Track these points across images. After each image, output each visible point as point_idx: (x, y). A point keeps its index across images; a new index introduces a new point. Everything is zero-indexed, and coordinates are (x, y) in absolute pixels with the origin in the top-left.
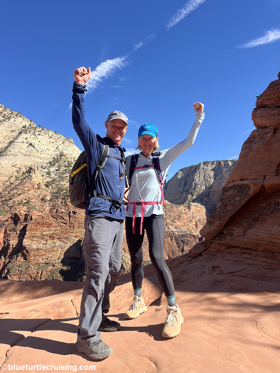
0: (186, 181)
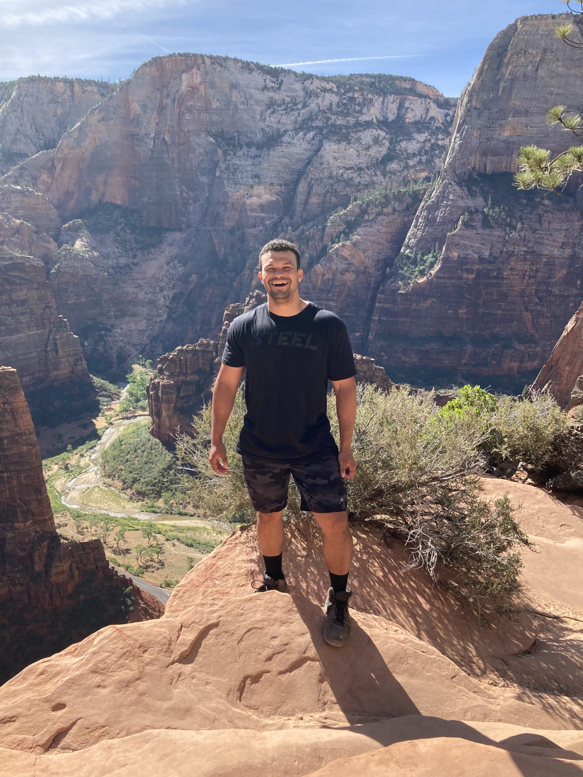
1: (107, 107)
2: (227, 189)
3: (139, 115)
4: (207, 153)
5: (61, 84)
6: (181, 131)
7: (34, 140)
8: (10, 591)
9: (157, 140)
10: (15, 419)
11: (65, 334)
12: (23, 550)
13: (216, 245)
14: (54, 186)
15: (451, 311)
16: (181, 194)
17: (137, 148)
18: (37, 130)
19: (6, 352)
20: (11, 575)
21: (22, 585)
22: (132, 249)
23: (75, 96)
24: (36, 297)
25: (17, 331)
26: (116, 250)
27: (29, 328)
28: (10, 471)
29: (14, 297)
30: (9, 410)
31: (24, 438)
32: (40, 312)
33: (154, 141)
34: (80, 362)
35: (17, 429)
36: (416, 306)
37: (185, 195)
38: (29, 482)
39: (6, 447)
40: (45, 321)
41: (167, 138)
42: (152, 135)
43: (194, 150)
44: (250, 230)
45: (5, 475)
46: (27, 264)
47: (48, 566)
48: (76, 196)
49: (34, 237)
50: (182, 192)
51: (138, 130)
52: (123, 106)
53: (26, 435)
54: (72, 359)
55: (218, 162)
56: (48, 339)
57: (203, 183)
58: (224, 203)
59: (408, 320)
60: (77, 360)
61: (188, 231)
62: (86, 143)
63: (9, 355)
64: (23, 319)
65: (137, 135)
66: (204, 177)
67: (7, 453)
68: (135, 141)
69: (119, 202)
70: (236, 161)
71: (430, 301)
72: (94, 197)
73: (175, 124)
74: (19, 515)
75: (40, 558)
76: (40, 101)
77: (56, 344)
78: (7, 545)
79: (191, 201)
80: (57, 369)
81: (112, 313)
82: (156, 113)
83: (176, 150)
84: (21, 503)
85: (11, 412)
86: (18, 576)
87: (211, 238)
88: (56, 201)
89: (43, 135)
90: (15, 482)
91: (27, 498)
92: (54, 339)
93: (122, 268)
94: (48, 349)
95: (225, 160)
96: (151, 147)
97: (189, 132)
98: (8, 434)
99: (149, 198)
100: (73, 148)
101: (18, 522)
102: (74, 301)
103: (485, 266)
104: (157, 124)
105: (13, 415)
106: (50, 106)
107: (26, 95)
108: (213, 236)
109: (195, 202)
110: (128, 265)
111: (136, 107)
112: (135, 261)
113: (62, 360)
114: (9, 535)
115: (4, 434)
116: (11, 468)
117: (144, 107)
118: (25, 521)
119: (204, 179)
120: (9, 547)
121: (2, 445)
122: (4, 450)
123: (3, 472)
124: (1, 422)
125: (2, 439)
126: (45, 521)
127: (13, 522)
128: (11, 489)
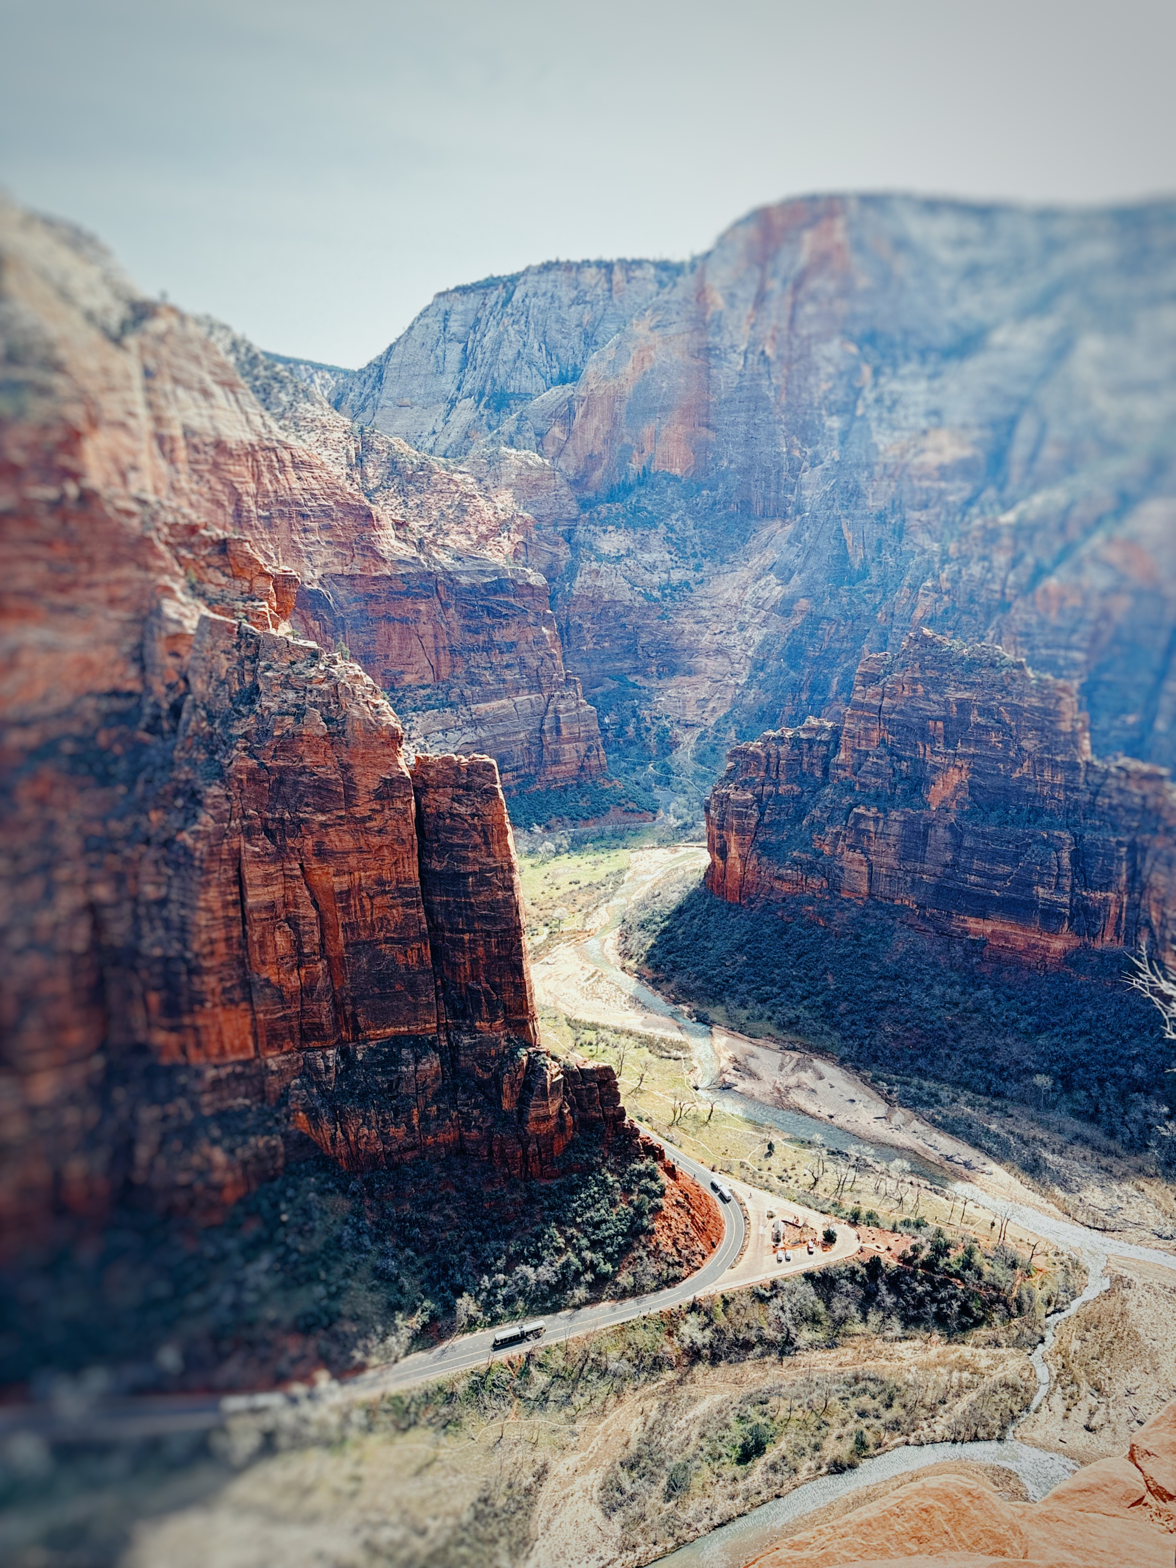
0: (464, 350)
1: (667, 302)
2: (876, 438)
3: (721, 313)
4: (841, 375)
5: (594, 270)
6: (797, 336)
7: (543, 369)
8: (461, 1136)
9: (750, 356)
10: (487, 843)
11: (573, 704)
12: (486, 1069)
13: (850, 542)
14: (569, 446)
16: (788, 452)
17: (714, 372)
18: (549, 354)
19: (479, 729)
20: (465, 1110)
21: (480, 1128)
22: (695, 555)
23: (615, 288)
24: (531, 638)
25: (496, 695)
26: (667, 557)
27: (517, 690)
28: (475, 932)
29: (497, 637)
30: (480, 828)
31: (501, 876)
32: (536, 663)
33: (746, 358)
34: (595, 752)
35: (490, 860)
37: (797, 453)
38: (504, 953)
39: (470, 889)
40: (544, 681)
41: (769, 351)
42: (743, 348)
43: (818, 369)
44: (916, 515)
45: (466, 937)
46: (520, 582)
47: (523, 1103)
48: (605, 462)
49: (534, 536)
50: (790, 447)
51: (718, 339)
52: (694, 300)
53: (503, 871)
54: (582, 747)
55: (861, 389)
56: (546, 712)
57: (831, 430)
58: (868, 466)
60: (590, 749)
61: (798, 518)
62: (628, 368)
63: (483, 735)
64: (509, 675)
65: (716, 348)
66: (835, 418)
67: (472, 900)
68: (713, 361)
69: (677, 471)
70: (895, 386)
72: (635, 466)
73: (784, 324)
74: (484, 1007)
75: (512, 1086)
76: (556, 304)
77: (558, 719)
78: (462, 1057)
79: (806, 464)
80: (556, 763)
81: (654, 669)
82: (750, 306)
83: (785, 371)
84: (488, 988)
85: (483, 830)
86: (476, 1113)
87: (840, 530)
88: (571, 472)
89: (558, 358)
90: (481, 950)
91: (497, 979)
92: (556, 711)
93: (675, 589)
94: (545, 727)
95: (876, 385)
96: (740, 368)
97: (809, 337)
98: (477, 868)
99: (731, 462)
100: (606, 378)
101: (481, 1020)
102: (591, 646)
104: (753, 326)
105: (486, 835)
106: (573, 308)
107: (535, 294)
108: (844, 526)
109: (813, 465)
110: (687, 584)
111: (717, 300)
112: (699, 576)
113: (567, 747)
114: (466, 1040)
115: (470, 868)
116: (477, 926)
117: (731, 298)
118: (492, 1020)
119: (835, 423)
120: (465, 1061)
121: (465, 885)
122: (467, 895)
123: (463, 932)
124: (465, 847)
125: (466, 876)
126: (524, 1023)
127: (473, 1021)
128: (474, 962)
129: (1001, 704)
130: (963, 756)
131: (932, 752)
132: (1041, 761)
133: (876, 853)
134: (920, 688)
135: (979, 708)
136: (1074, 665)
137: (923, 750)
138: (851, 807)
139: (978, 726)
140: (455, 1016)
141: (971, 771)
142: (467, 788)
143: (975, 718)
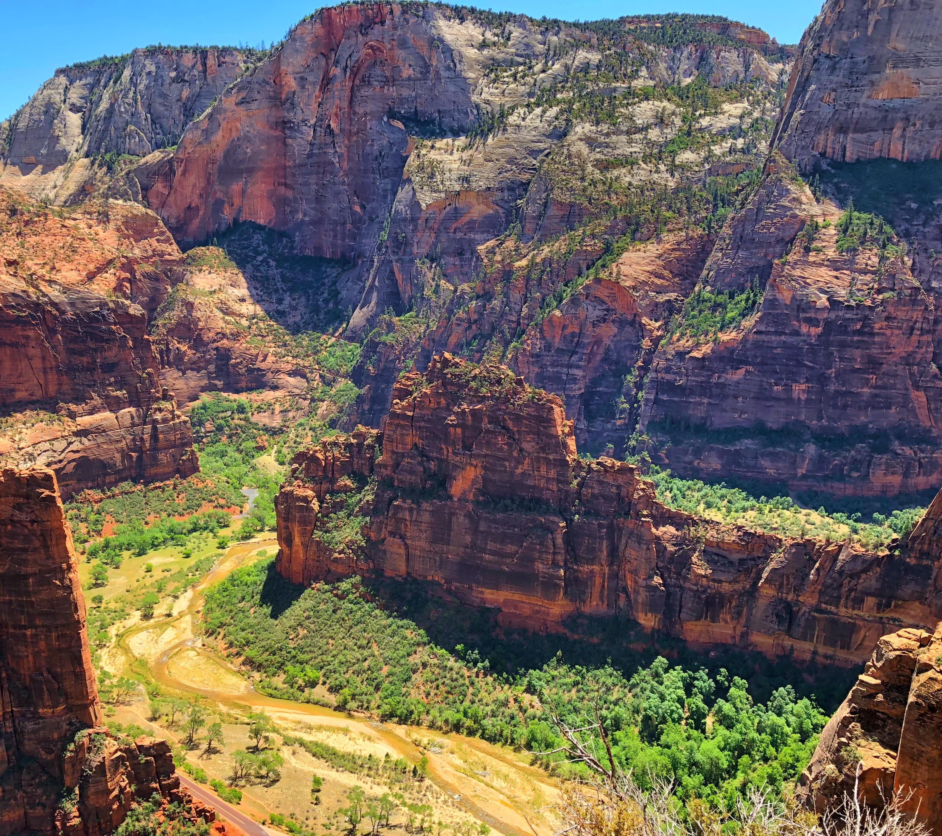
1: (250, 83)
3: (294, 93)
4: (391, 145)
5: (191, 55)
8: (25, 813)
9: (319, 129)
10: (46, 547)
11: (170, 416)
12: (49, 751)
13: (400, 282)
14: (171, 199)
15: (780, 388)
16: (351, 208)
17: (289, 141)
19: (84, 439)
20: (29, 790)
21: (43, 805)
23: (209, 71)
25: (99, 409)
27: (118, 404)
28: (36, 627)
30: (39, 533)
31: (60, 576)
33: (315, 130)
34: (189, 456)
35: (50, 562)
36: (719, 377)
38: (64, 646)
39: (31, 589)
40: (142, 396)
41: (333, 126)
42: (312, 122)
43: (373, 141)
45: (29, 632)
46: (120, 312)
47: (83, 779)
48: (201, 213)
51: (292, 114)
52: (271, 81)
54: (178, 452)
56: (145, 422)
59: (706, 401)
61: (360, 262)
62: (219, 137)
63: (88, 443)
64: (111, 391)
65: (291, 122)
66: (386, 181)
67: (33, 599)
68: (288, 132)
69: (261, 221)
70: (434, 156)
71: (743, 371)
72: (227, 216)
73: (345, 104)
74: (46, 696)
77: (155, 428)
78: (26, 742)
79: (365, 218)
80: (154, 466)
83: (347, 142)
84: (50, 677)
85: (42, 535)
86: (39, 791)
90: (42, 644)
91: (59, 670)
92: (153, 422)
96: (310, 138)
97: (366, 114)
98: (36, 569)
100: (199, 144)
101: (44, 707)
103: (841, 313)
104: (320, 105)
105: (45, 540)
106: (174, 86)
109: (371, 219)
111: (291, 83)
113: (164, 452)
114: (30, 726)
115: (30, 570)
116: (38, 622)
117: (302, 81)
118: (54, 707)
120: (29, 746)
121: (27, 585)
122: (28, 594)
123: (25, 627)
124: (25, 550)
125: (26, 577)
126: (86, 707)
127: (36, 707)
128: (36, 655)
129: (506, 413)
130: (478, 456)
131: (454, 453)
132: (538, 459)
133: (412, 538)
134: (443, 401)
135: (489, 417)
136: (575, 380)
137: (447, 452)
138: (391, 501)
139: (488, 431)
140: (19, 705)
141: (484, 468)
142: (27, 497)
143: (486, 425)
